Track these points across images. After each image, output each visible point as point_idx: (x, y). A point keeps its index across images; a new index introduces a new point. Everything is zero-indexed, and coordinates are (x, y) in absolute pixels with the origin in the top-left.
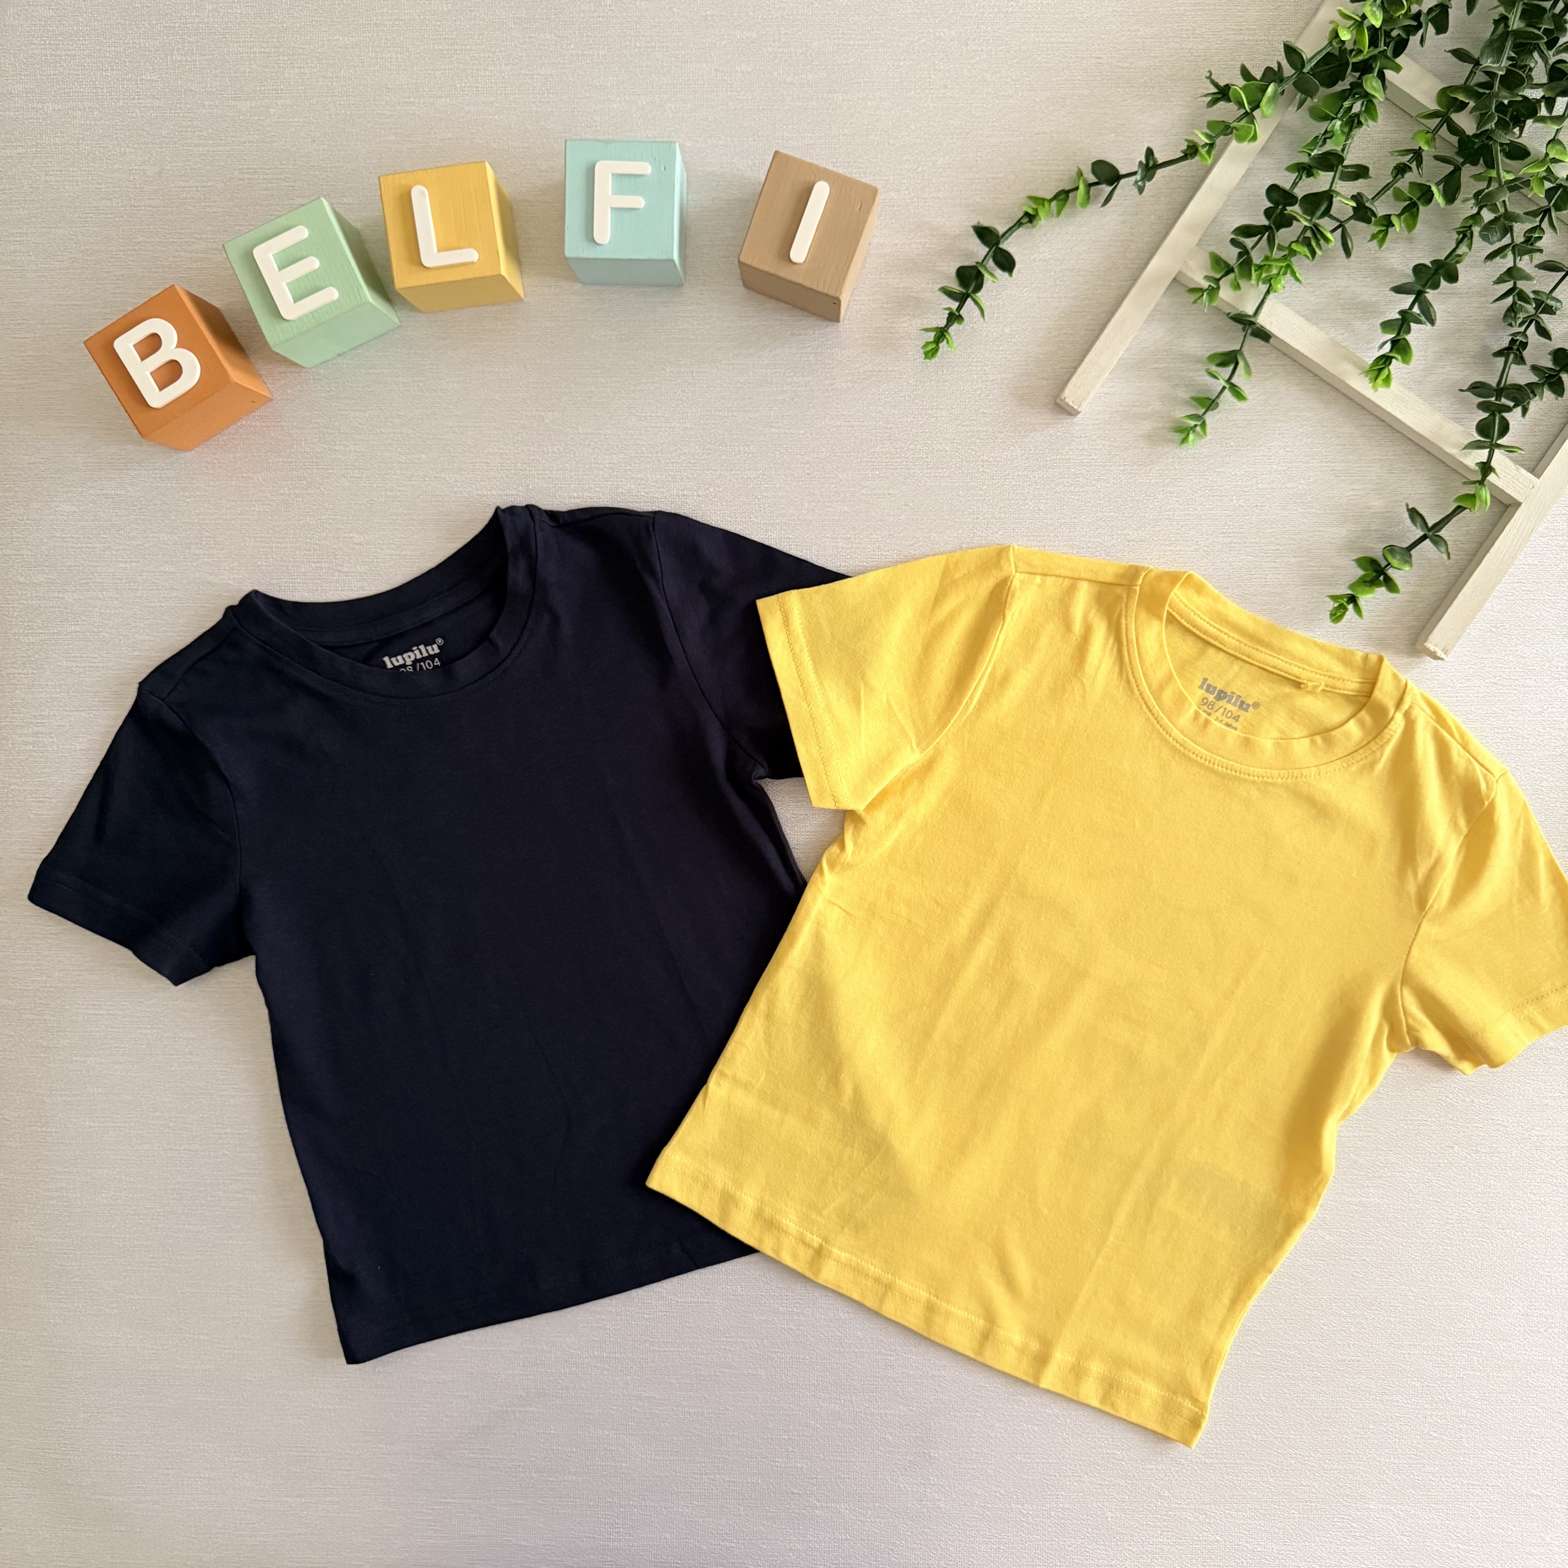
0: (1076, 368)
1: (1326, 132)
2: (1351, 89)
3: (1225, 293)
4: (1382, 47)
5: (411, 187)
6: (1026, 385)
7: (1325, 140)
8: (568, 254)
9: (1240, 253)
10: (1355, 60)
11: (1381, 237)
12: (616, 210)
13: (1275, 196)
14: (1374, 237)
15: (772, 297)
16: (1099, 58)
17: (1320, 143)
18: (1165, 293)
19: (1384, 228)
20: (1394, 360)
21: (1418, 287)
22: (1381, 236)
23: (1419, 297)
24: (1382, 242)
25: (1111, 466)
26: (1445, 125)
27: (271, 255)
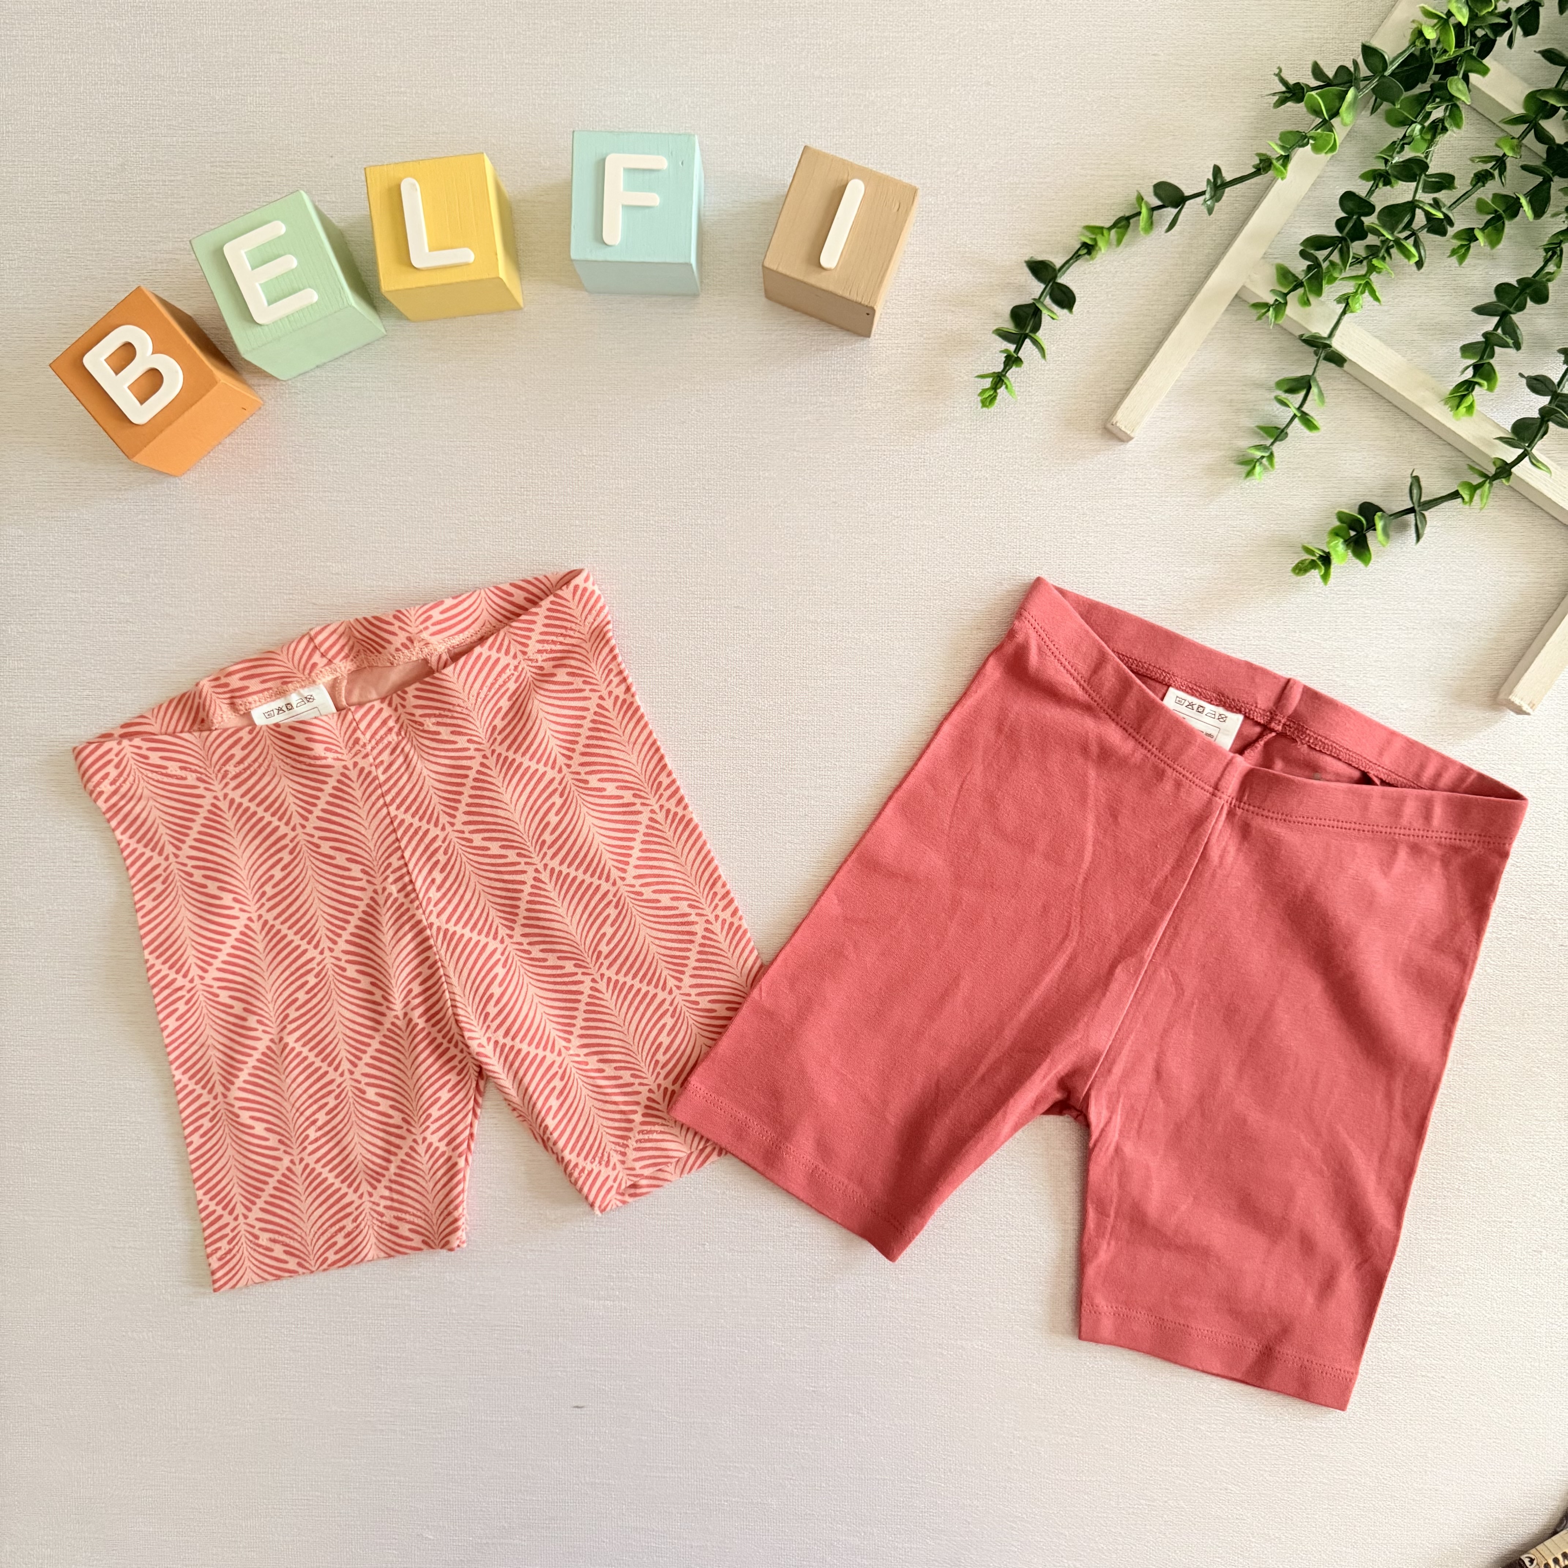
0: (1128, 390)
1: (1405, 136)
2: (1432, 92)
3: (1293, 309)
4: (1468, 47)
5: (401, 180)
6: (1074, 407)
7: (1404, 144)
8: (574, 256)
9: (1309, 267)
10: (1436, 61)
11: (1461, 253)
12: (626, 207)
13: (1350, 205)
14: (1454, 252)
15: (795, 309)
16: (1154, 55)
17: (1397, 150)
18: (1227, 310)
19: (1466, 243)
20: (1477, 387)
21: (1504, 306)
22: (1463, 250)
23: (1504, 316)
24: (1462, 259)
25: (1167, 497)
26: (1533, 131)
27: (243, 252)
